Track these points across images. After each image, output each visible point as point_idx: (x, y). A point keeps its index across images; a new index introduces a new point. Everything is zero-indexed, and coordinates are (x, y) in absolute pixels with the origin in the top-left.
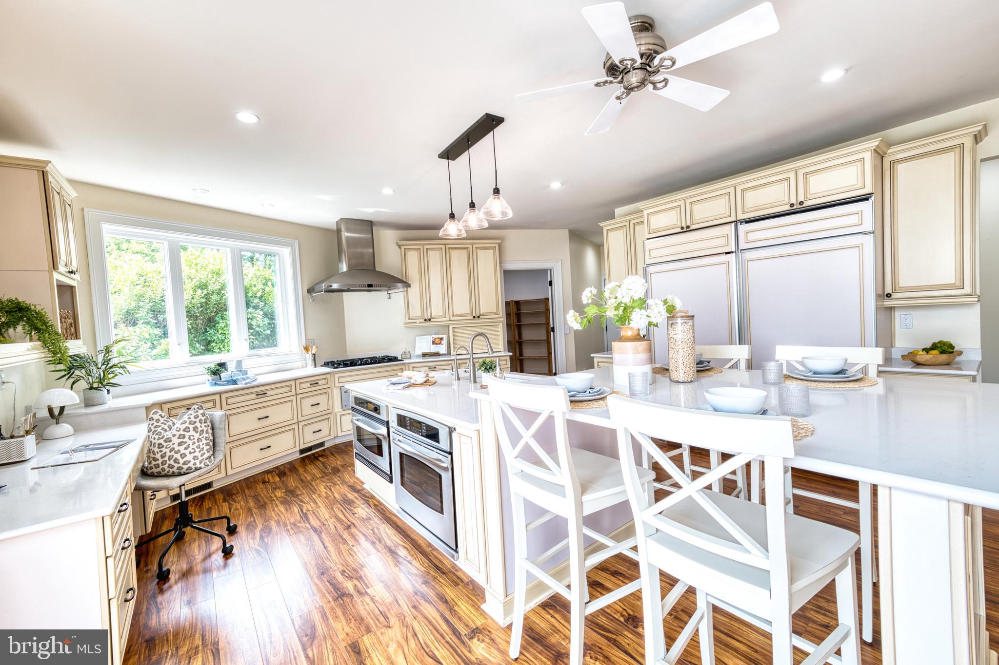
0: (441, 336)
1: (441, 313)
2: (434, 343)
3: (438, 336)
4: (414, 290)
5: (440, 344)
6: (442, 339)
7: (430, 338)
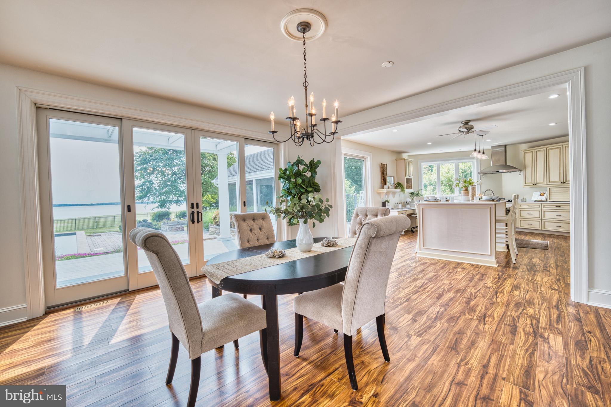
0: (544, 192)
1: (542, 181)
2: (541, 195)
3: (543, 192)
4: (529, 171)
5: (543, 196)
6: (545, 193)
7: (539, 193)
